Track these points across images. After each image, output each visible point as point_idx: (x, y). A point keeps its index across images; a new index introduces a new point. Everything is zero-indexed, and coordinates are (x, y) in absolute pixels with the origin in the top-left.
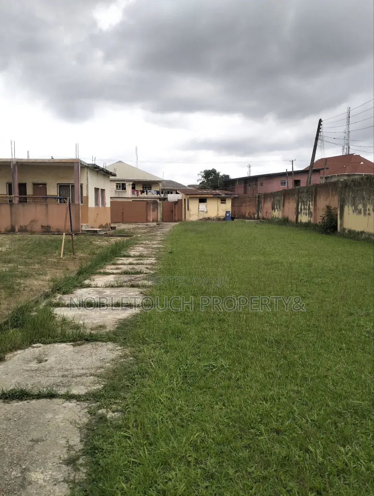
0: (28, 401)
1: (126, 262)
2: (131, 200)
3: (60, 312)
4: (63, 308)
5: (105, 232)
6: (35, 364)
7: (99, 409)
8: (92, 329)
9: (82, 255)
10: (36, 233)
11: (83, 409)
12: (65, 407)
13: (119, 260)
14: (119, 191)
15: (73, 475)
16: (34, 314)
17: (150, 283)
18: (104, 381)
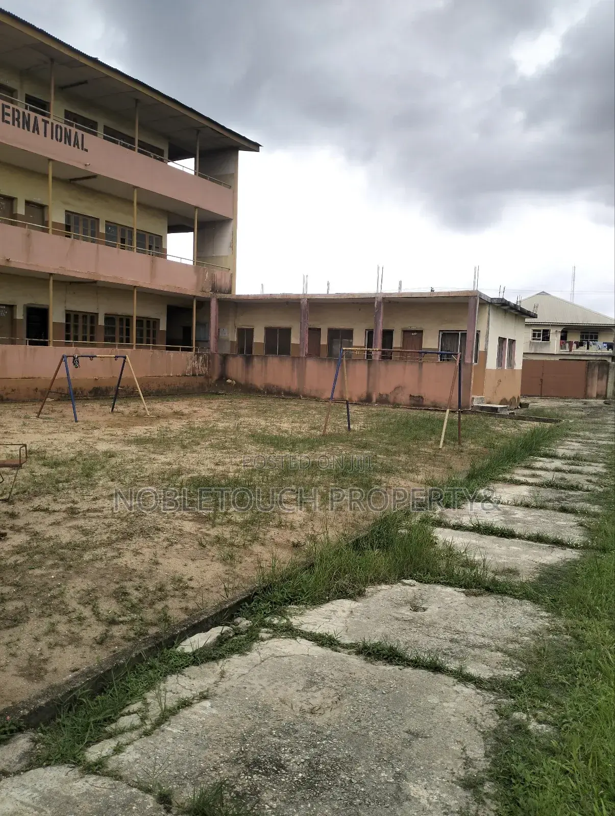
0: (401, 667)
1: (548, 466)
2: (557, 359)
3: (442, 535)
4: (447, 530)
5: (511, 411)
6: (408, 611)
7: (514, 711)
8: (496, 573)
9: (472, 446)
10: (401, 407)
11: (487, 704)
12: (457, 692)
13: (536, 461)
14: (537, 343)
15: (474, 808)
16: (403, 531)
17: (595, 509)
18: (521, 665)
